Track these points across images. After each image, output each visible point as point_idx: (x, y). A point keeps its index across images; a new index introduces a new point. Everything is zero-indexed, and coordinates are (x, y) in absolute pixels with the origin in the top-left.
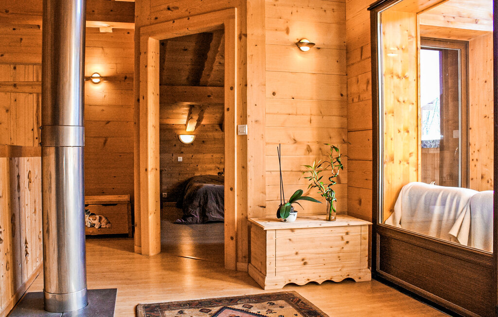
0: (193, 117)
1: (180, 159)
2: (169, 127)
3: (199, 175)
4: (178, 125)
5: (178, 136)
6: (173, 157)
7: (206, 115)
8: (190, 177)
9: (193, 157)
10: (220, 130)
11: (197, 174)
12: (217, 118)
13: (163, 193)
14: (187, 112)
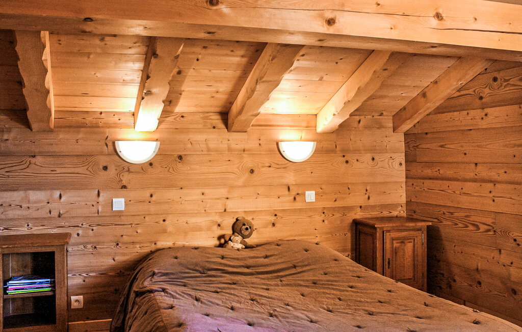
0: (154, 90)
1: (119, 204)
2: (89, 119)
3: (169, 244)
4: (115, 114)
5: (114, 143)
6: (101, 199)
7: (187, 87)
8: (146, 250)
9: (154, 198)
10: (223, 126)
11: (165, 243)
12: (219, 96)
13: (73, 298)
14: (137, 77)
